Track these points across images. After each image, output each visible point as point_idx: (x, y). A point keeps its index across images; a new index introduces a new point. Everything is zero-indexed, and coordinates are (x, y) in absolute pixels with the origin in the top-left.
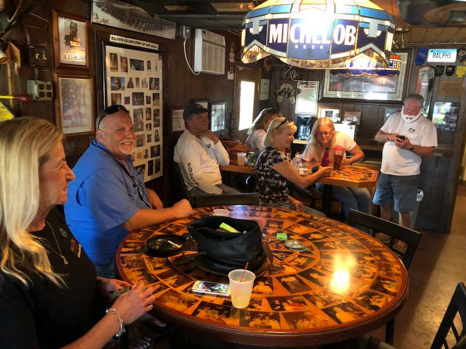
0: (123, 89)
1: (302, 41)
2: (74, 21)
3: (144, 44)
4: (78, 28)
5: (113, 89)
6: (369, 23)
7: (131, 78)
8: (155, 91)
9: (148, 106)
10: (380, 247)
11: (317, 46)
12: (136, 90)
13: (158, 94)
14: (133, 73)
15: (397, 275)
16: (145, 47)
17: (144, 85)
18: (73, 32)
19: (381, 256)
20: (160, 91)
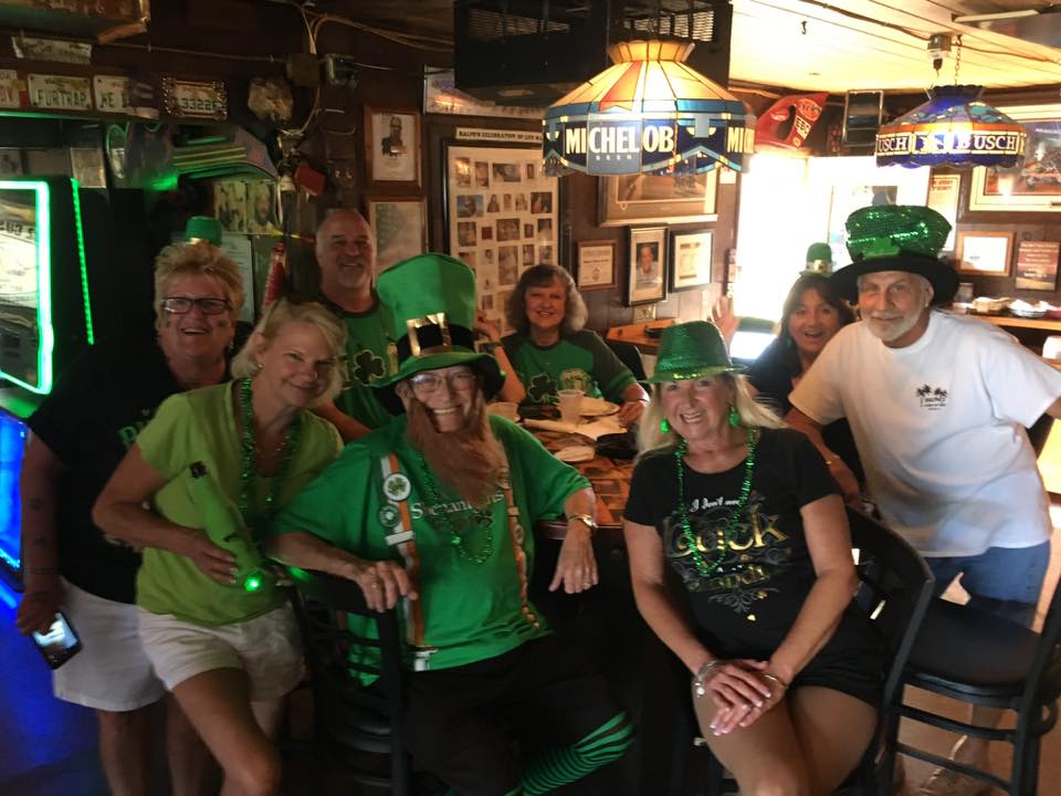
0: (480, 214)
1: (604, 150)
2: (397, 116)
3: (520, 137)
4: (403, 126)
5: (462, 214)
6: (693, 119)
7: (494, 196)
8: (545, 216)
9: (529, 241)
11: (624, 155)
12: (504, 215)
13: (550, 220)
14: (499, 188)
16: (523, 140)
17: (522, 206)
18: (395, 131)
20: (554, 215)
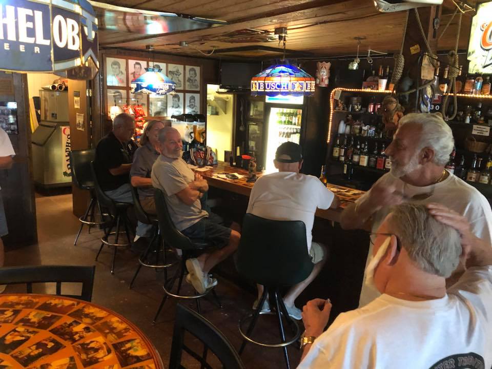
10: (73, 305)
15: (126, 330)
19: (87, 316)
